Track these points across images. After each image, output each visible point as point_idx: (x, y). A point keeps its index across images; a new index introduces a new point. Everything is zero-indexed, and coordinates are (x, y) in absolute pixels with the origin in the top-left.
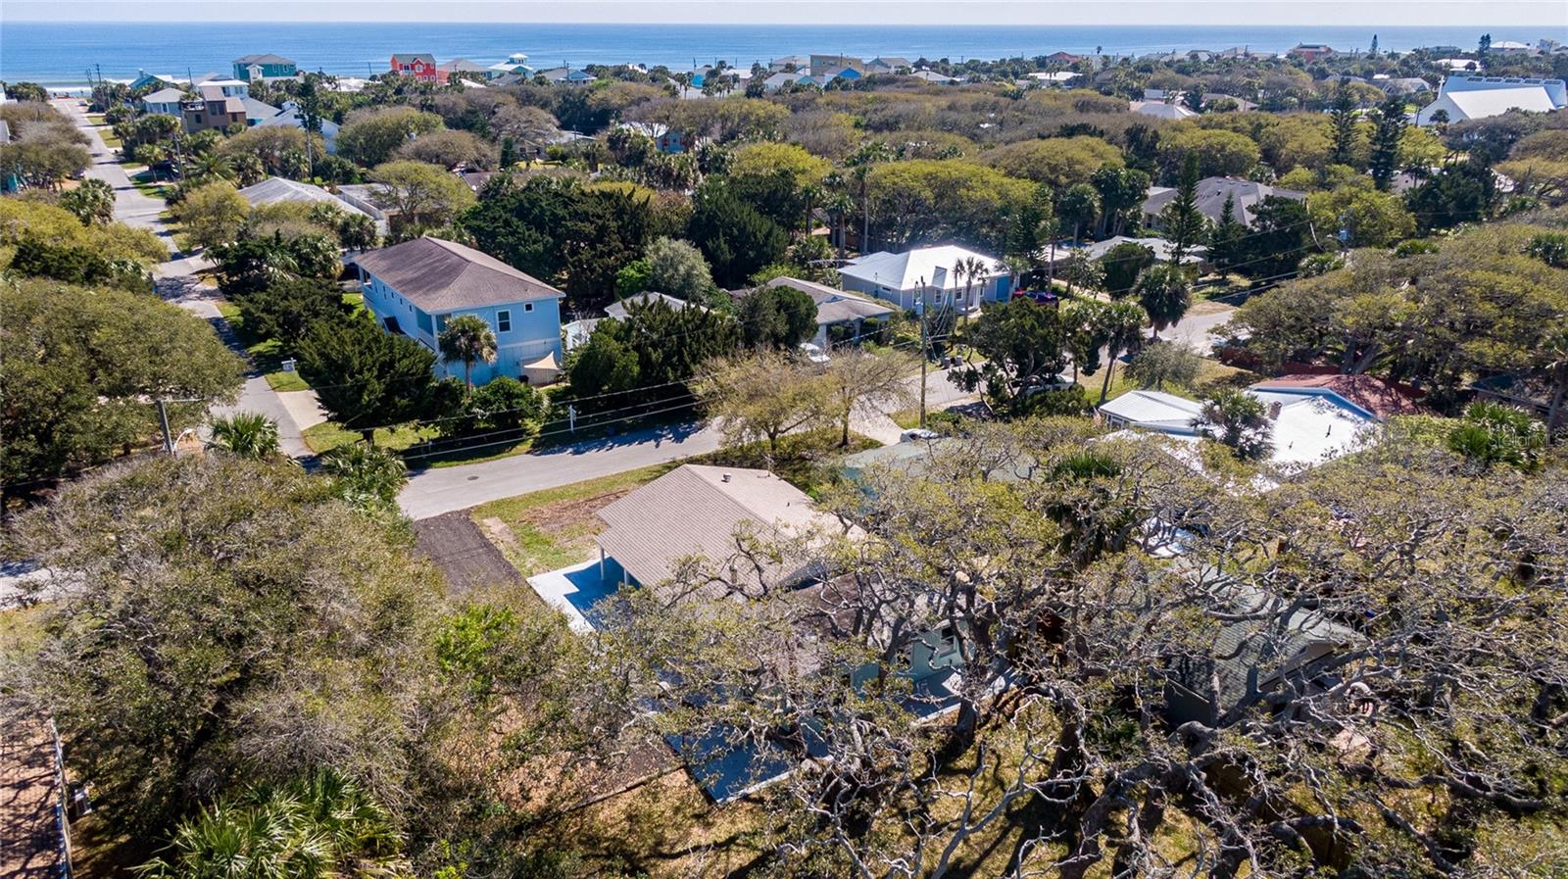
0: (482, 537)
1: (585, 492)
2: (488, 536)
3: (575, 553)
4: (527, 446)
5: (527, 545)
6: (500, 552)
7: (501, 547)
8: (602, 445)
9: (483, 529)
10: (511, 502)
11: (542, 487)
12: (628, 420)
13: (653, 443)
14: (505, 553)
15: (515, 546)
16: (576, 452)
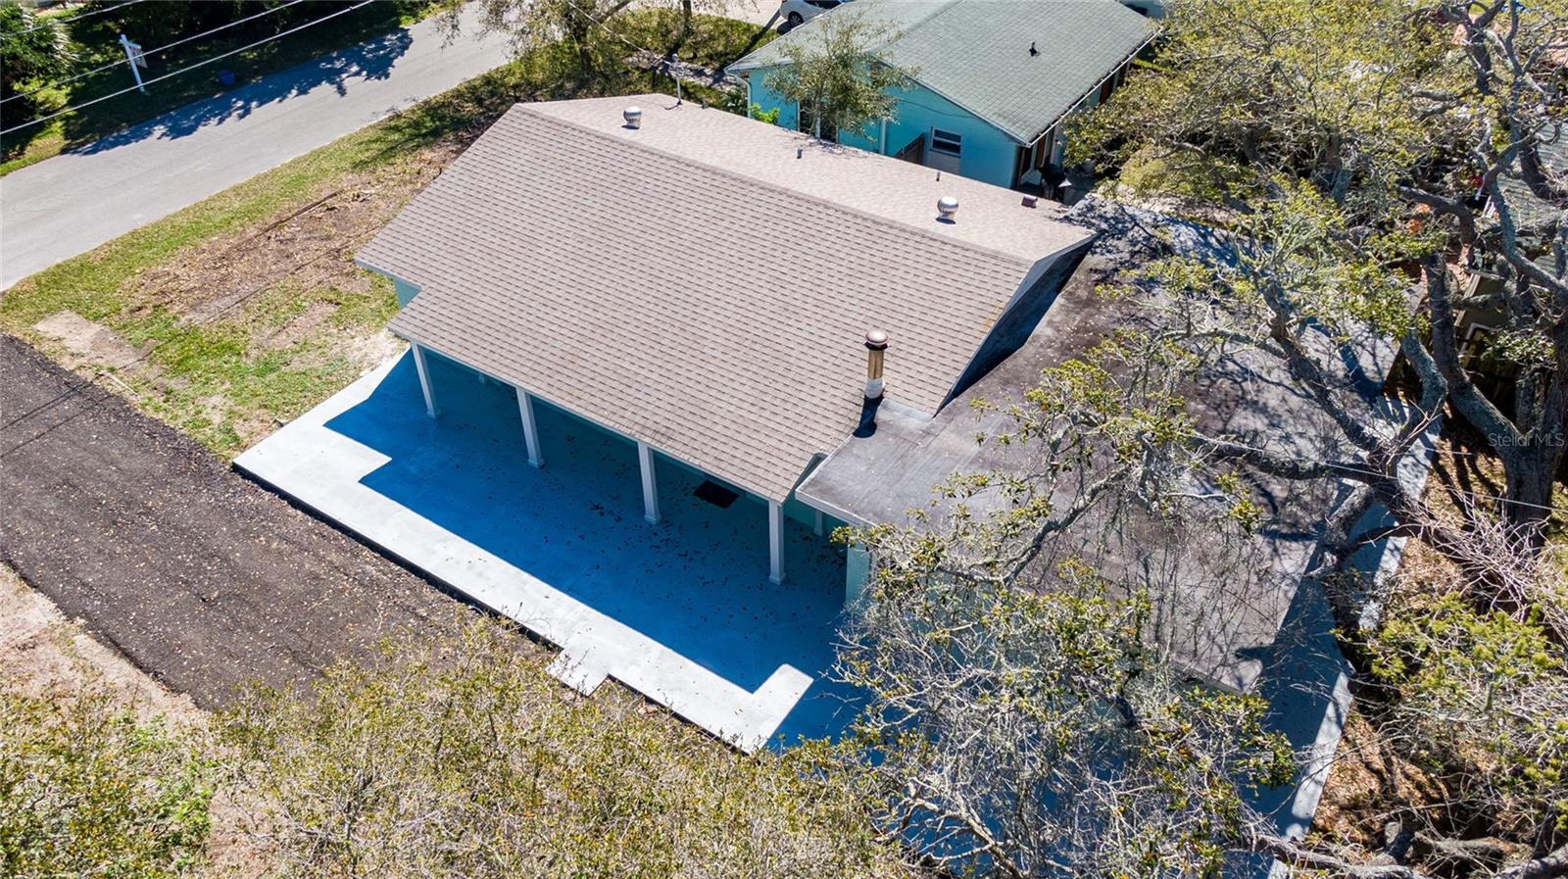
0: (55, 370)
1: (249, 214)
2: (67, 364)
3: (315, 361)
4: (54, 137)
5: (180, 366)
6: (120, 400)
7: (117, 385)
8: (222, 111)
9: (45, 347)
10: (82, 268)
11: (140, 220)
12: (248, 52)
13: (325, 89)
14: (136, 400)
15: (153, 373)
16: (176, 132)
